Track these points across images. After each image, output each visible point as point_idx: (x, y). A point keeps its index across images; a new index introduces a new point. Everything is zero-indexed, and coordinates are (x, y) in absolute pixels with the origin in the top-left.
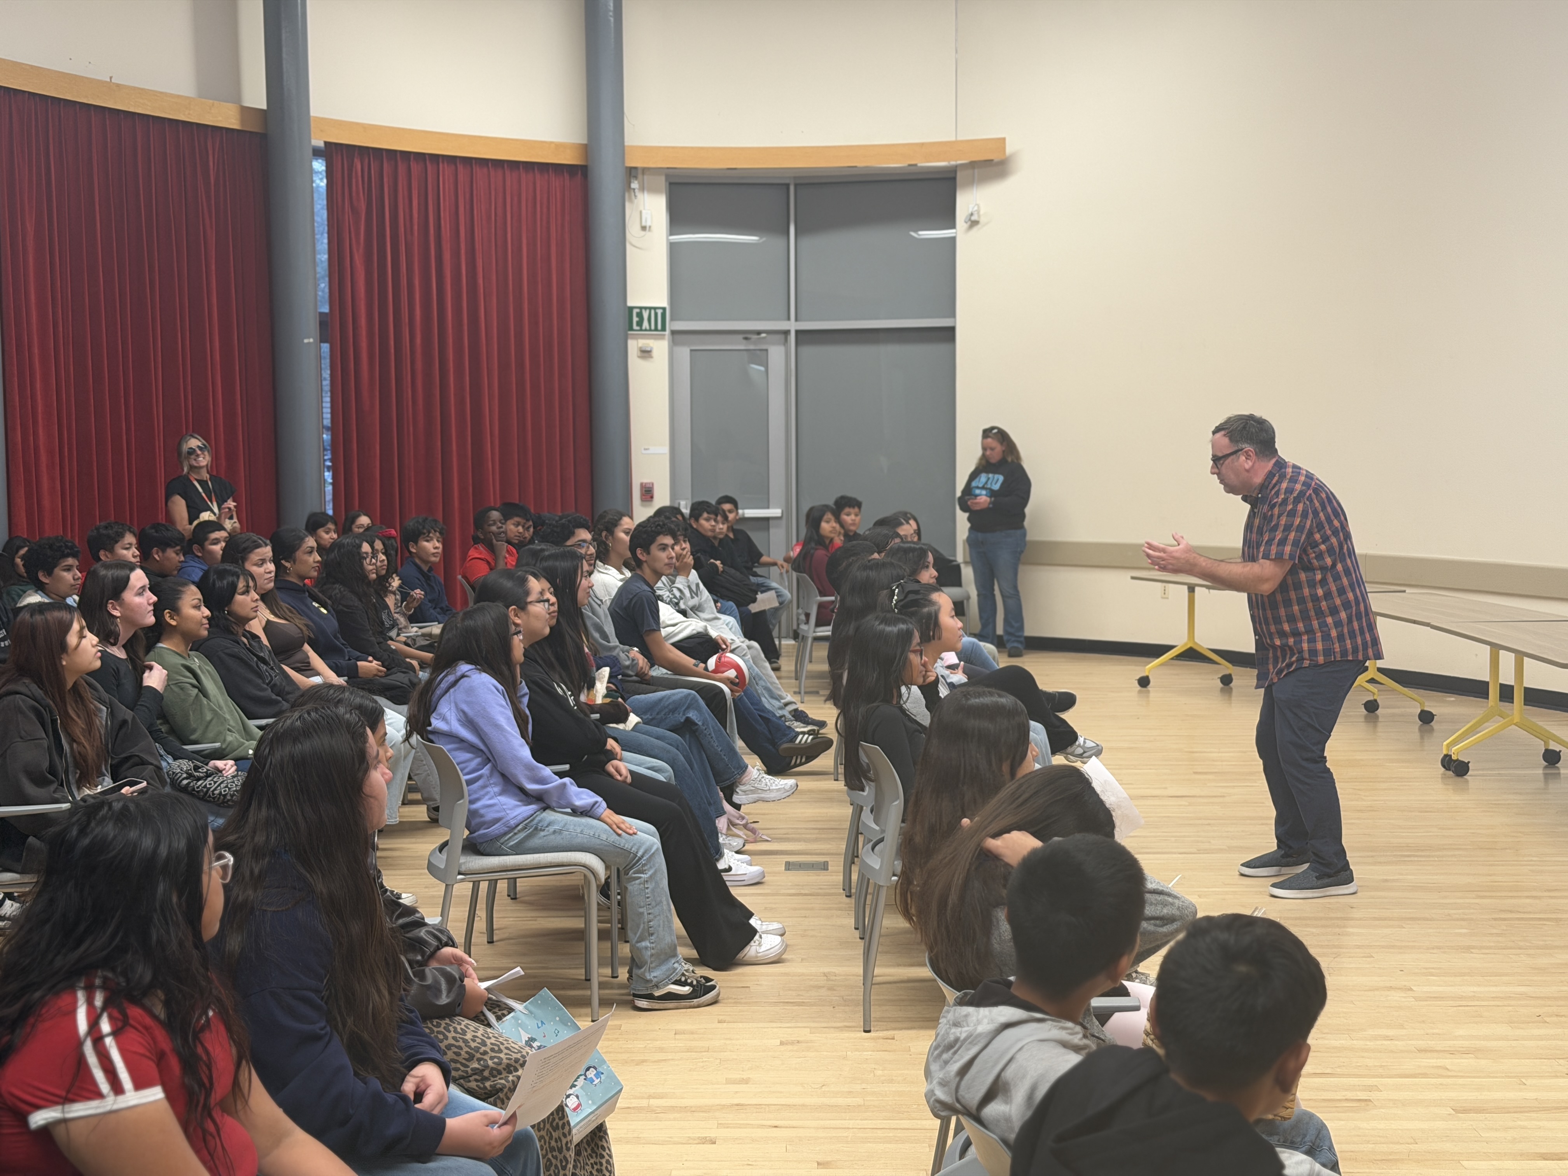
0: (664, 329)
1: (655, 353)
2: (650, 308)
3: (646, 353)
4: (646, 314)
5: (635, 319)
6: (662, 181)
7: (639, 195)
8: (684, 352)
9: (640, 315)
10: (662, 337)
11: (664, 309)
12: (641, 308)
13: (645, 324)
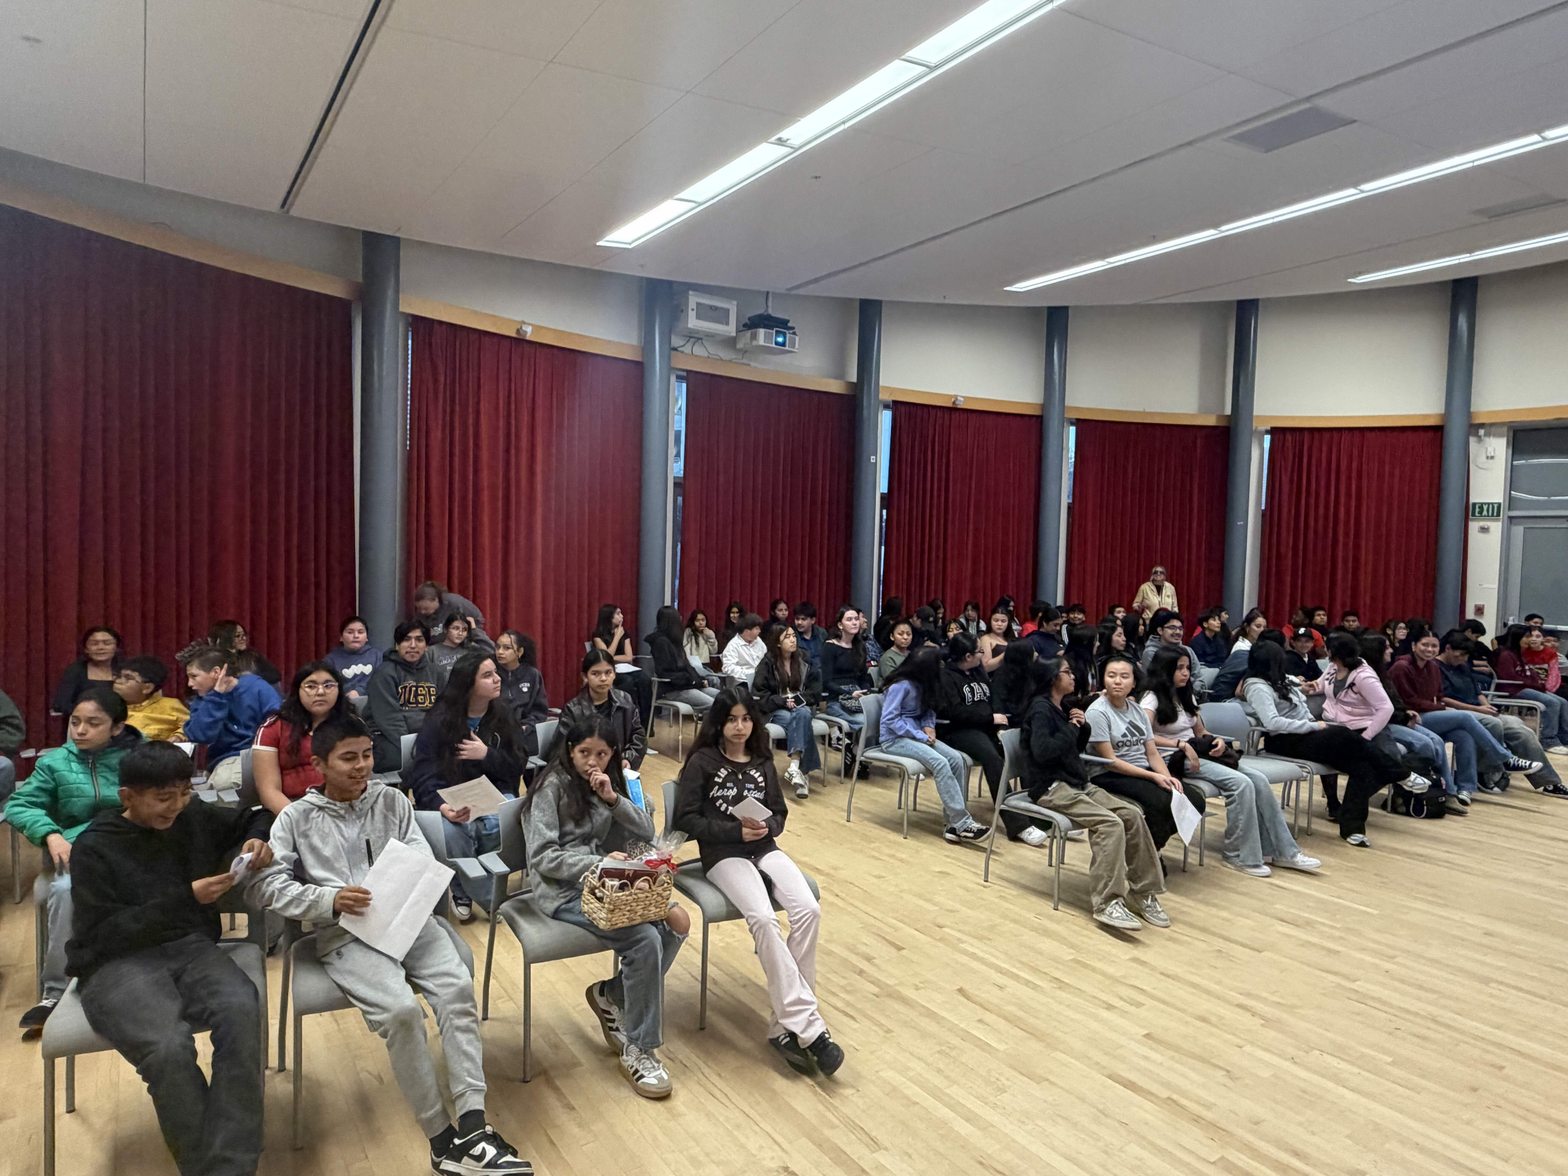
0: (1498, 515)
1: (1492, 529)
2: (1489, 504)
3: (1484, 530)
4: (1485, 507)
5: (1477, 510)
6: (1505, 429)
7: (1487, 439)
8: (1518, 531)
9: (1481, 508)
10: (1498, 520)
11: (1499, 504)
12: (1482, 504)
13: (1485, 513)
